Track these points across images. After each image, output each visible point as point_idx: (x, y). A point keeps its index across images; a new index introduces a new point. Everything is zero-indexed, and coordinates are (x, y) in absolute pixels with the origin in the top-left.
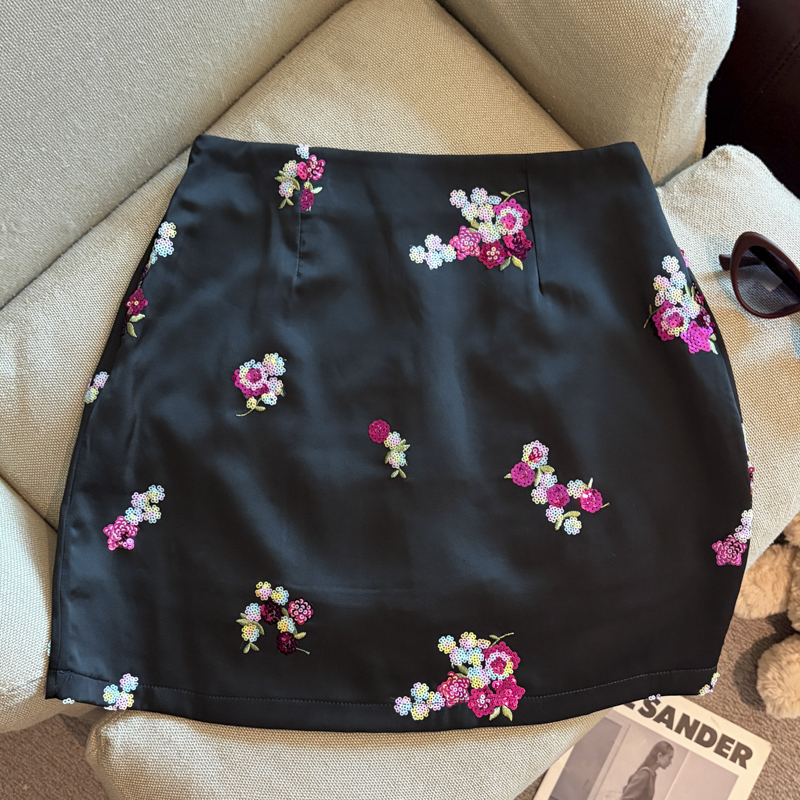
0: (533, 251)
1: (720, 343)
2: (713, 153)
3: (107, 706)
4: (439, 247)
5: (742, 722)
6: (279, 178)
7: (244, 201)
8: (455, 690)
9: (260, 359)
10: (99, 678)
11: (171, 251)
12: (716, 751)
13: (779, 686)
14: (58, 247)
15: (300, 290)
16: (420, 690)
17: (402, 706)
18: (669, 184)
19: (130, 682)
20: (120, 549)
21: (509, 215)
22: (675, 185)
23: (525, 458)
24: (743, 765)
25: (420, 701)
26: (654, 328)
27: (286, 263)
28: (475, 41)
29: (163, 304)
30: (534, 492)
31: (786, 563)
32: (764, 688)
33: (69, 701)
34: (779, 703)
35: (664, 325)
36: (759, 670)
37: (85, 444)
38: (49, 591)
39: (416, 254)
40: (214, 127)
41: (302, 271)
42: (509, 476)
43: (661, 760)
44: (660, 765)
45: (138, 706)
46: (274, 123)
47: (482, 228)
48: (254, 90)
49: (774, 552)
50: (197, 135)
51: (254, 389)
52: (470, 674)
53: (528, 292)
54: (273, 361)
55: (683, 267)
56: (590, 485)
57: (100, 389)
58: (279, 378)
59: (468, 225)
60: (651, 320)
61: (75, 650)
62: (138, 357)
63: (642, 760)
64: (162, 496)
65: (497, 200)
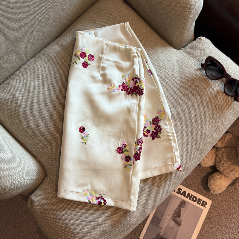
5: (204, 195)
12: (197, 203)
13: (214, 185)
14: (21, 64)
24: (205, 207)
31: (214, 152)
32: (210, 186)
34: (214, 189)
36: (208, 181)
63: (178, 206)
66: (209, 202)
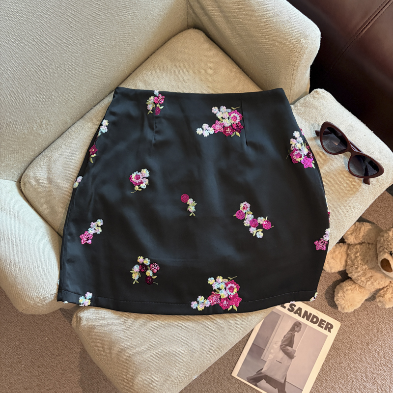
0: (243, 130)
1: (316, 164)
2: (313, 91)
3: (81, 304)
4: (208, 128)
5: (329, 314)
6: (147, 103)
7: (134, 112)
8: (214, 299)
9: (140, 171)
10: (78, 294)
11: (106, 131)
12: (318, 325)
13: (343, 299)
14: (64, 129)
15: (155, 145)
16: (201, 299)
17: (194, 305)
18: (296, 104)
19: (89, 295)
20: (86, 244)
21: (234, 116)
22: (298, 104)
23: (241, 208)
24: (330, 331)
25: (201, 303)
26: (290, 159)
27: (150, 135)
28: (221, 50)
29: (103, 150)
30: (245, 221)
31: (345, 250)
32: (337, 300)
33: (66, 302)
34: (343, 306)
35: (294, 157)
36: (335, 293)
37: (73, 203)
38: (59, 260)
39: (199, 131)
40: (123, 84)
41: (156, 138)
42: (235, 215)
43: (297, 329)
44: (296, 331)
45: (92, 305)
46: (145, 83)
47: (224, 121)
48: (138, 70)
49: (340, 246)
50: (116, 87)
51: (137, 182)
52: (220, 292)
53: (242, 145)
54: (145, 172)
55: (301, 136)
56: (266, 219)
57: (79, 183)
58: (147, 178)
59: (219, 120)
60: (289, 156)
61: (68, 282)
62: (93, 171)
63: (289, 329)
64: (102, 224)
65: (230, 110)
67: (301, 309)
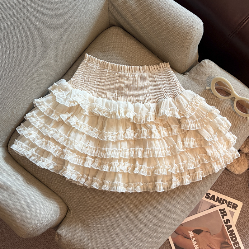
2: (201, 62)
12: (227, 206)
24: (236, 209)
66: (240, 204)
67: (215, 196)
